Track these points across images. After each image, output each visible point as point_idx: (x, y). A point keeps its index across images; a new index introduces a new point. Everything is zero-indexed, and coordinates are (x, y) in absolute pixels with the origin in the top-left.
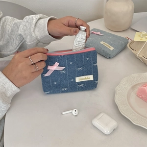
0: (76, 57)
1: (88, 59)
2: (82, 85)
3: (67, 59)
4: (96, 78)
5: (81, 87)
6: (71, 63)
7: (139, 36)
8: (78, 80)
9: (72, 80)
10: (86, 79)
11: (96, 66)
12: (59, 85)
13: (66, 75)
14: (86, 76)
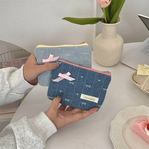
0: (89, 73)
1: (99, 80)
2: (85, 104)
3: (80, 72)
4: (101, 102)
5: (84, 105)
6: (82, 77)
7: (141, 69)
8: (83, 97)
9: (77, 94)
10: (91, 99)
11: (106, 91)
12: (63, 94)
13: (73, 86)
14: (92, 97)
